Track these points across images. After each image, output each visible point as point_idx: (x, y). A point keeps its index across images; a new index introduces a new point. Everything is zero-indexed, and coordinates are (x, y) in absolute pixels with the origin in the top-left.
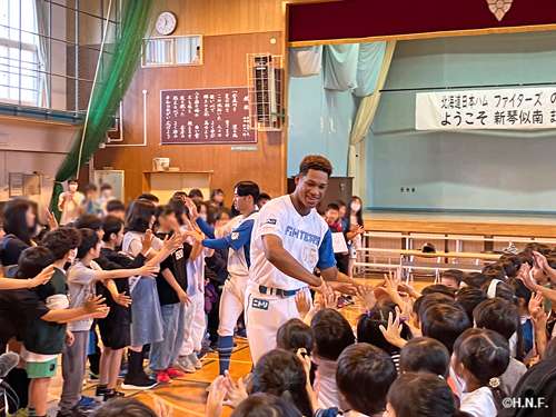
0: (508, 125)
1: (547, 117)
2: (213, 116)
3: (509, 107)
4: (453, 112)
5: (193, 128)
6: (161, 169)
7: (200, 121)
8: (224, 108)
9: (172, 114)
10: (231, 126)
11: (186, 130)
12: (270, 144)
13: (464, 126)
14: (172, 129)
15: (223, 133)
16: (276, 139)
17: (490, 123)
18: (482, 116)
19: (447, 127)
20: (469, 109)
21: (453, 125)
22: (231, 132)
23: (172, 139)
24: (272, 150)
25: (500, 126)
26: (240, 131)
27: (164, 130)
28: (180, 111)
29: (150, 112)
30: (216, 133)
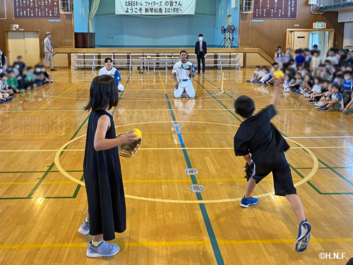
0: (150, 13)
1: (164, 11)
2: (39, 7)
3: (150, 6)
4: (129, 8)
5: (30, 11)
6: (14, 29)
7: (33, 8)
8: (45, 4)
9: (19, 5)
10: (48, 11)
11: (27, 12)
12: (67, 19)
13: (134, 13)
14: (19, 12)
15: (45, 13)
16: (70, 17)
17: (143, 12)
18: (141, 10)
19: (128, 13)
20: (135, 7)
21: (130, 13)
22: (49, 14)
23: (20, 16)
24: (67, 22)
25: (147, 14)
26: (53, 13)
27: (16, 13)
28: (23, 4)
29: (7, 4)
30: (42, 14)
